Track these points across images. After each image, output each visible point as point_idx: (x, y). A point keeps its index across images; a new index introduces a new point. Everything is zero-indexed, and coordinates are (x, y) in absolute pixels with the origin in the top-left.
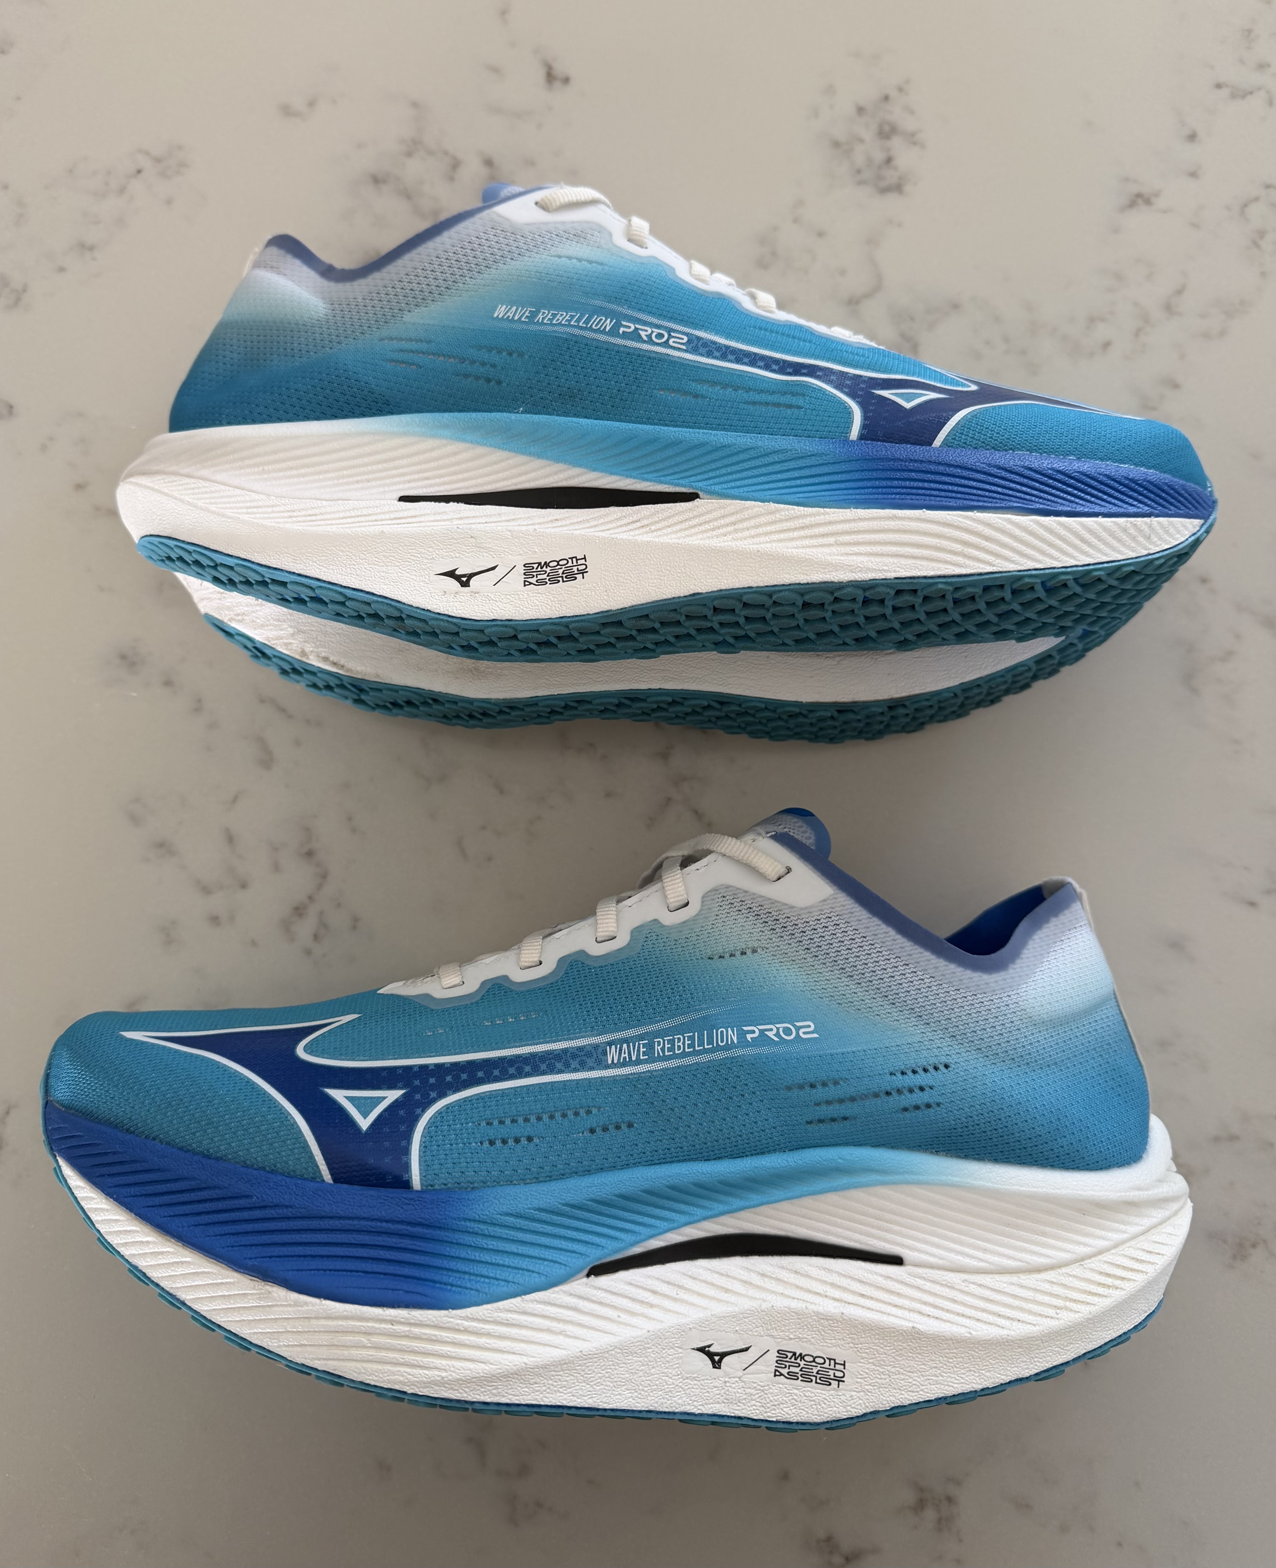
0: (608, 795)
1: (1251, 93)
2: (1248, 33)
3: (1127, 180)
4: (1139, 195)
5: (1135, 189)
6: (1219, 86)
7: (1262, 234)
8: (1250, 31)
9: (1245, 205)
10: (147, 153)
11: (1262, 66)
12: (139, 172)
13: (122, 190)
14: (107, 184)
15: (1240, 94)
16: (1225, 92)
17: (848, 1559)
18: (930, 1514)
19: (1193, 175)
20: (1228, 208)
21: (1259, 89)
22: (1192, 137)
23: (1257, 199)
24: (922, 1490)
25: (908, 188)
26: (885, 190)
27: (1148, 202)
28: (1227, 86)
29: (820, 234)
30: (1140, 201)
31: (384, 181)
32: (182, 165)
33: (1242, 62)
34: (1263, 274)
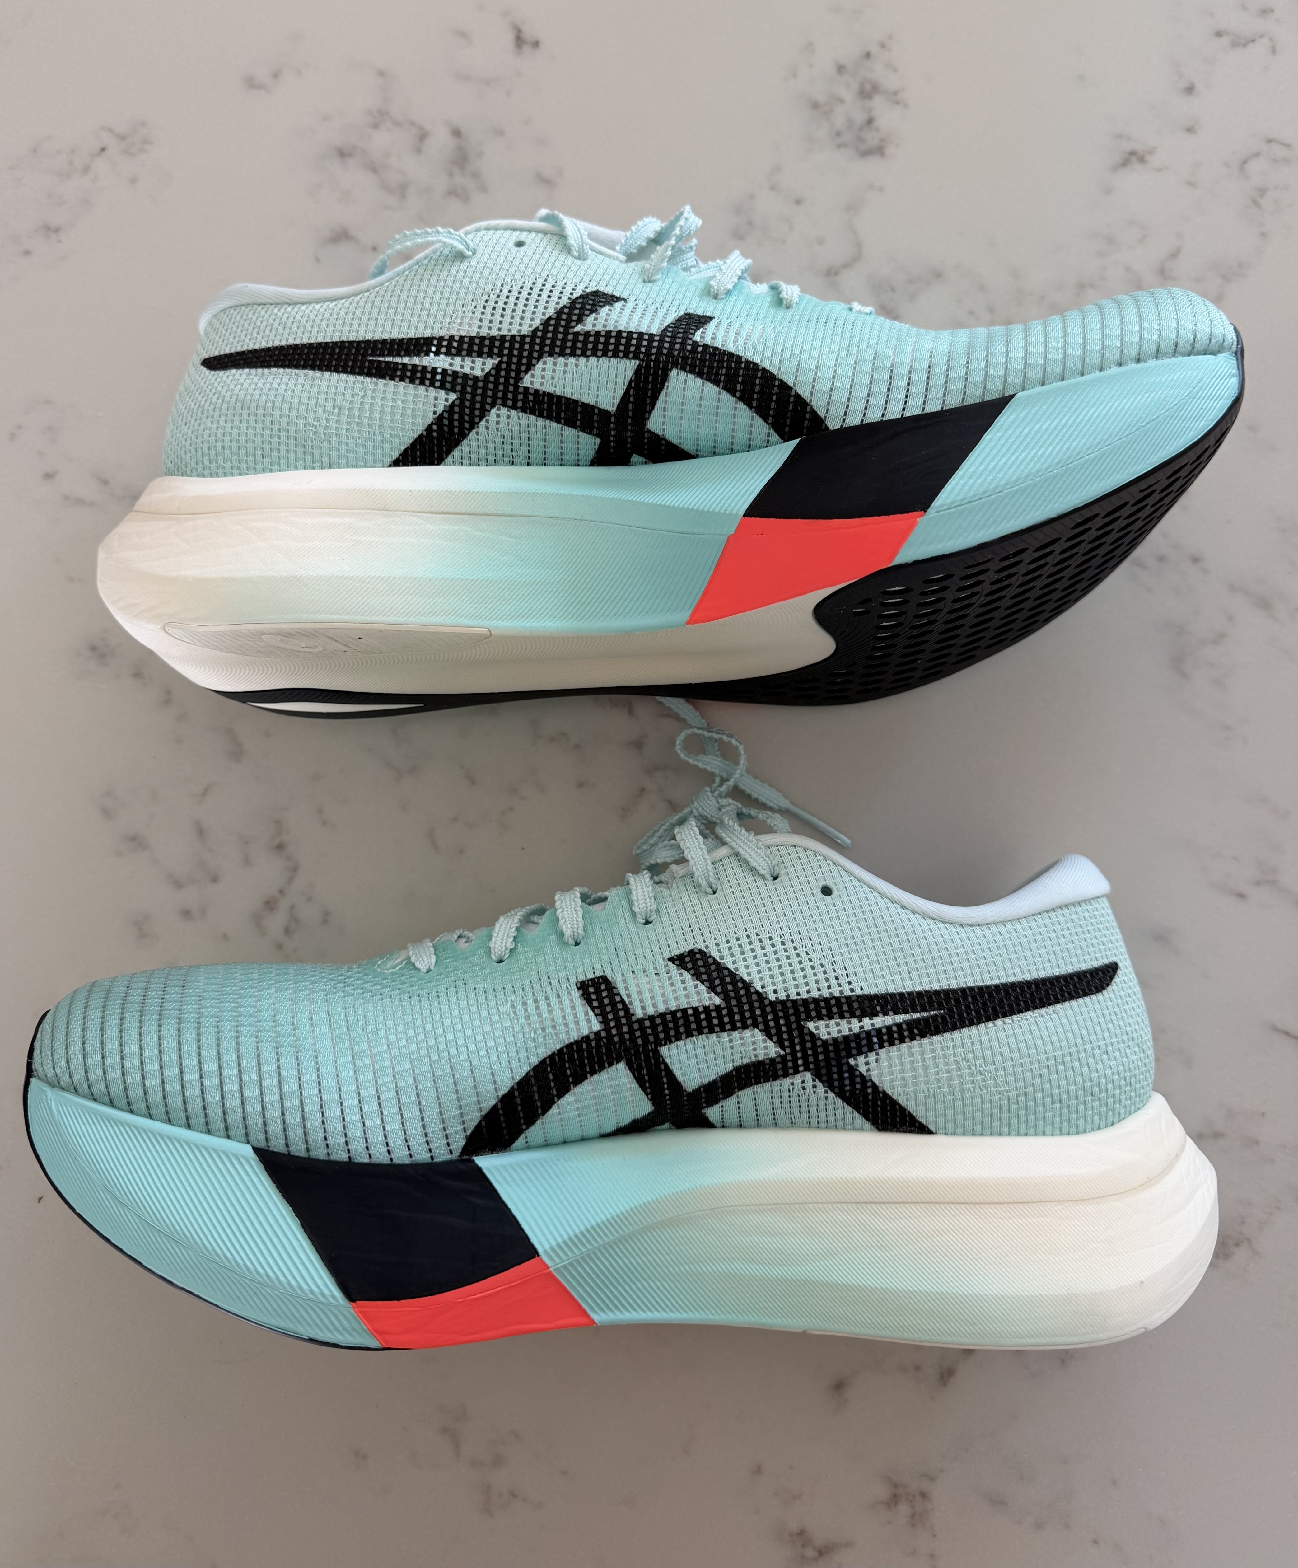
17: (821, 1553)
18: (904, 1509)
24: (896, 1486)
25: (890, 150)
26: (865, 154)
32: (146, 141)
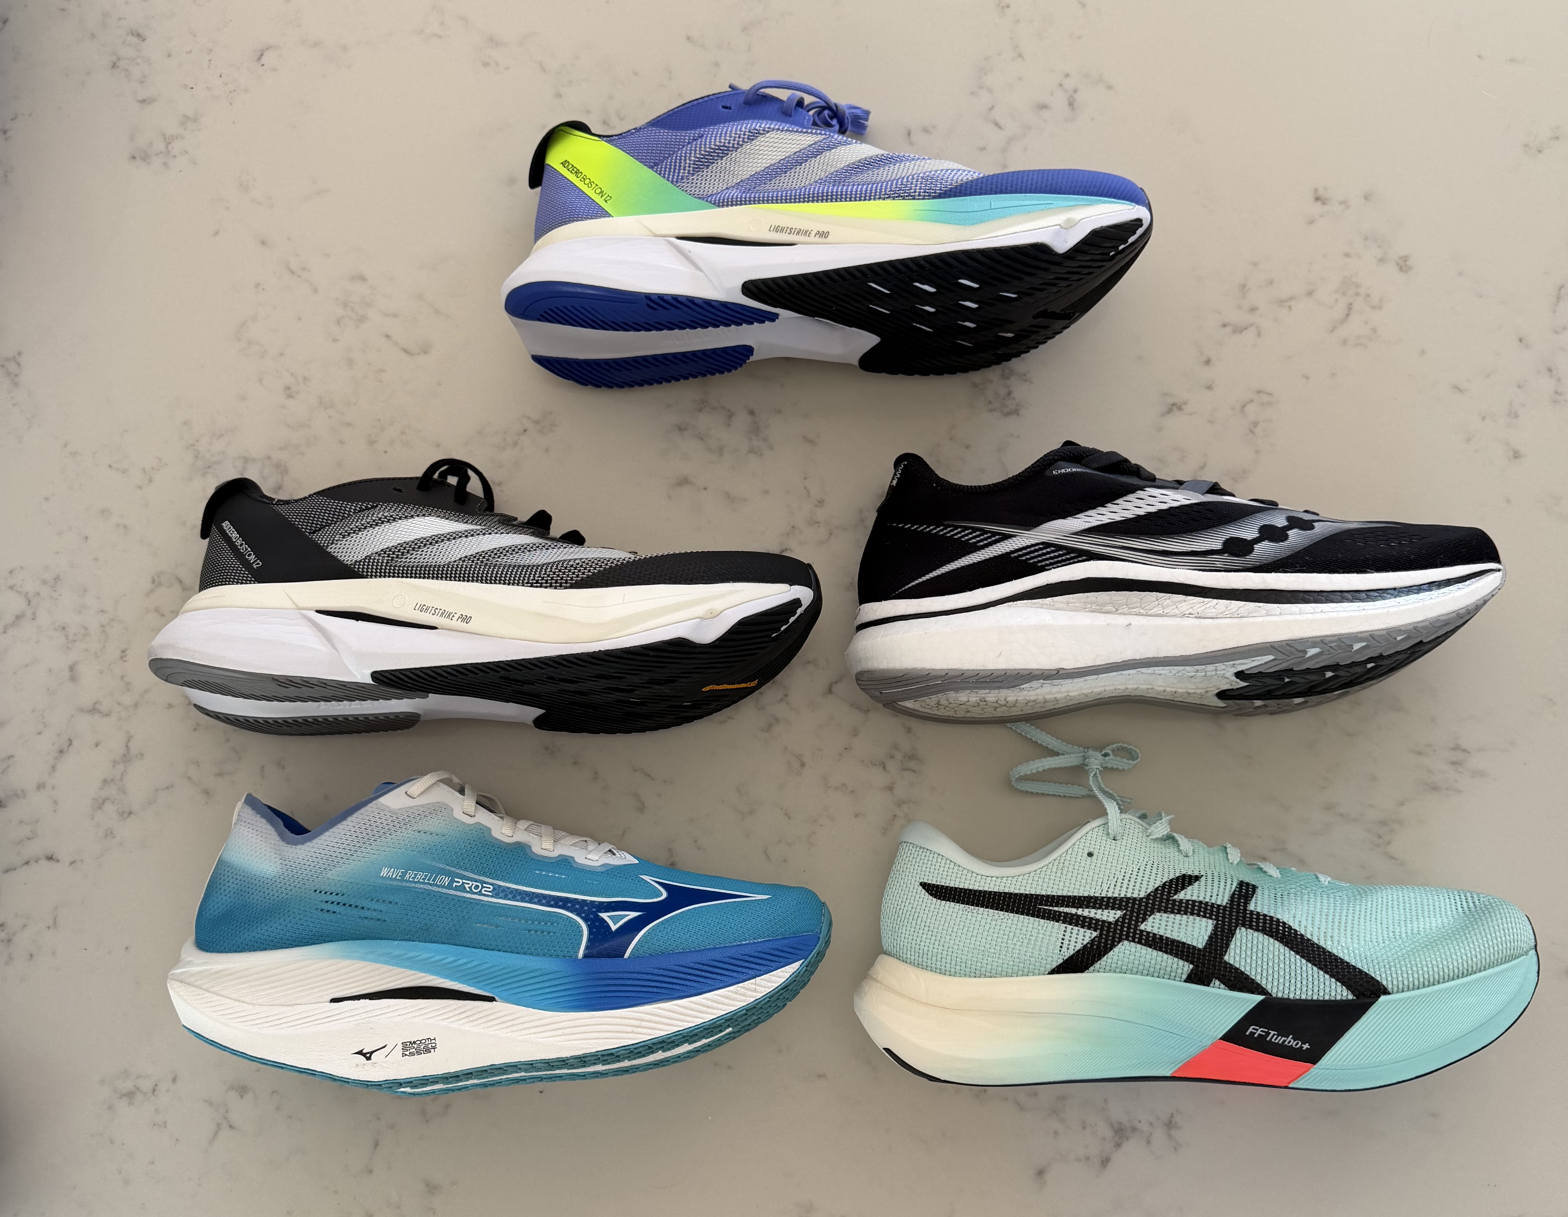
0: (856, 816)
1: (1246, 329)
2: (1243, 287)
3: (1165, 394)
4: (1174, 405)
5: (1171, 400)
6: (1224, 325)
7: (1256, 424)
8: (1244, 286)
9: (1244, 406)
10: (529, 418)
11: (1253, 310)
12: (525, 431)
13: (515, 444)
14: (505, 440)
15: (1239, 330)
16: (1228, 329)
19: (1209, 388)
20: (1233, 409)
21: (1251, 325)
22: (1208, 362)
23: (1251, 401)
27: (1180, 408)
28: (1230, 325)
29: (967, 447)
30: (1175, 408)
31: (686, 429)
33: (1240, 307)
34: (1257, 452)
